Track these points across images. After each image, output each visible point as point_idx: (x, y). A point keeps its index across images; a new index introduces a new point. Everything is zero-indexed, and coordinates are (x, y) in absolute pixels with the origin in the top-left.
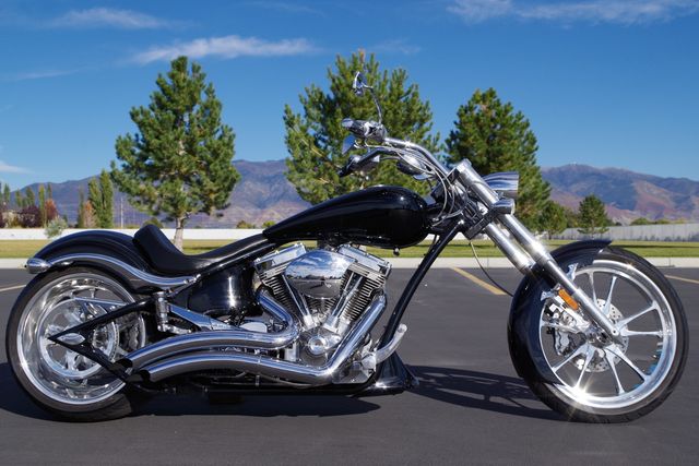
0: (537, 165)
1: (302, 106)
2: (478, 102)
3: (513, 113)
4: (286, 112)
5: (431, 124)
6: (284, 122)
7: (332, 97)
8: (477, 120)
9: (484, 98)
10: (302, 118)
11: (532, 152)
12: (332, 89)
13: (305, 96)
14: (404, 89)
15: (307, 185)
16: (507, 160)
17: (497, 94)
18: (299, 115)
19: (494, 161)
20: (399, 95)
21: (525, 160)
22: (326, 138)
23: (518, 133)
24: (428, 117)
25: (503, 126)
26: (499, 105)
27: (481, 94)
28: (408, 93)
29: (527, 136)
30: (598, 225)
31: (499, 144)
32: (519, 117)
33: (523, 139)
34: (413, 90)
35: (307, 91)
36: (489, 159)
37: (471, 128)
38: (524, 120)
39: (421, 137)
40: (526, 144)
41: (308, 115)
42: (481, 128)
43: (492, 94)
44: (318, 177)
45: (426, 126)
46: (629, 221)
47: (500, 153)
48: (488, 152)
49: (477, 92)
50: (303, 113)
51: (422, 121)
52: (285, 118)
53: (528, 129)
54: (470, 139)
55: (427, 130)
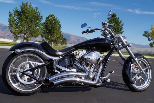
0: (61, 31)
1: (13, 12)
2: (50, 17)
3: (57, 20)
4: (10, 13)
5: (42, 20)
6: (9, 15)
7: (21, 11)
8: (50, 20)
9: (51, 16)
10: (13, 14)
11: (60, 28)
12: (21, 9)
13: (14, 10)
14: (37, 11)
15: (14, 30)
16: (56, 29)
17: (54, 15)
18: (12, 14)
19: (53, 29)
20: (36, 13)
21: (59, 30)
22: (19, 20)
23: (58, 24)
24: (42, 18)
25: (55, 22)
26: (54, 18)
27: (51, 15)
28: (38, 12)
29: (60, 25)
30: (65, 44)
31: (54, 26)
32: (58, 21)
33: (59, 25)
34: (39, 12)
35: (15, 9)
36: (52, 29)
37: (48, 22)
38: (59, 21)
39: (40, 22)
40: (59, 26)
41: (14, 14)
42: (50, 22)
43: (53, 15)
44: (16, 28)
45: (41, 20)
46: (69, 43)
47: (54, 28)
48: (52, 27)
49: (50, 14)
50: (13, 13)
51: (41, 19)
52: (9, 14)
53: (60, 24)
54: (48, 24)
55: (42, 21)
